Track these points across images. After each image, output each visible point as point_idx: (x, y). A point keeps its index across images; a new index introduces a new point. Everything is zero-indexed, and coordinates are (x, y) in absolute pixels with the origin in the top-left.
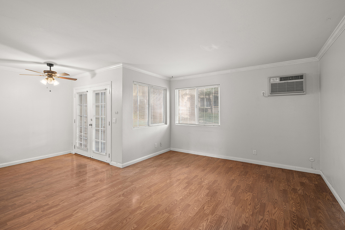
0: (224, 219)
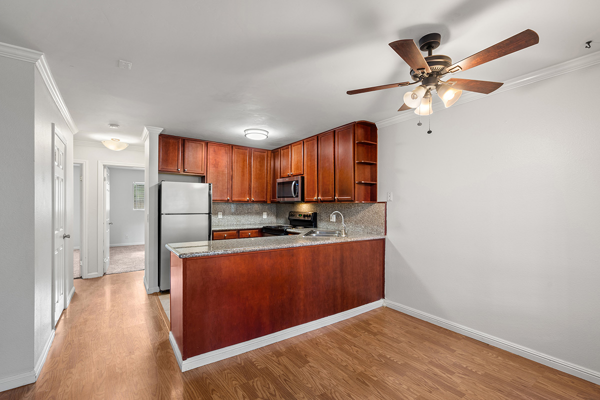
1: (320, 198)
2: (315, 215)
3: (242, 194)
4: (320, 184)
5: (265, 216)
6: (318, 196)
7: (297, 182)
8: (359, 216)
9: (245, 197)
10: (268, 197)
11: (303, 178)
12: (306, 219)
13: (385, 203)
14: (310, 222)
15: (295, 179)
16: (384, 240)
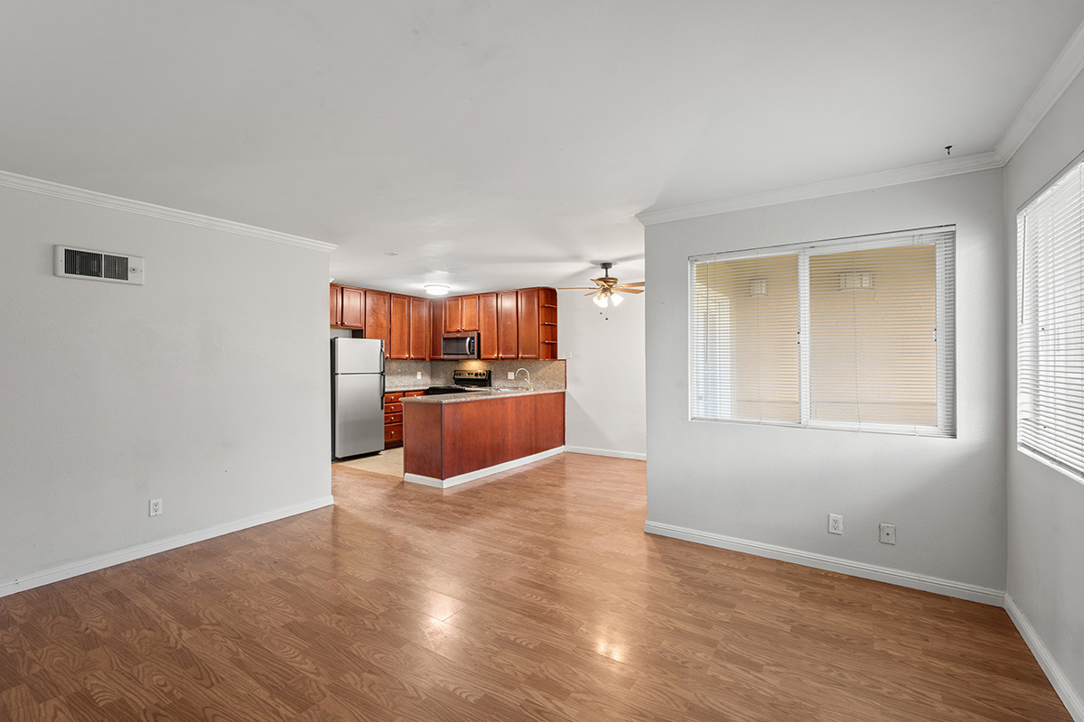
0: (292, 710)
1: (500, 355)
2: (489, 373)
3: (401, 351)
4: (501, 342)
5: (419, 376)
6: (498, 354)
7: (472, 338)
8: (540, 373)
9: (403, 354)
10: (428, 354)
11: (479, 334)
12: (479, 377)
13: (565, 360)
14: (484, 381)
15: (470, 334)
16: (564, 393)
